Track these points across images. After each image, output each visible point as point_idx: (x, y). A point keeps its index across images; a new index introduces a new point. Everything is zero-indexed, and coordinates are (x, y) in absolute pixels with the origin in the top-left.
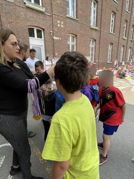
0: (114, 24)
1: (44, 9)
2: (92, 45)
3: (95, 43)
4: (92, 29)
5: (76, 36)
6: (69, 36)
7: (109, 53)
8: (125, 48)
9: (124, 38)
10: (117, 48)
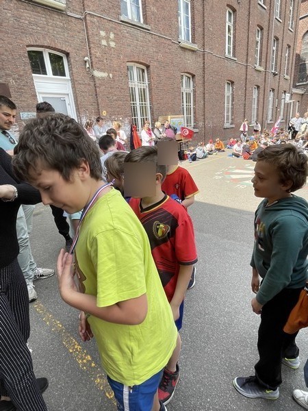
0: (234, 37)
2: (186, 88)
3: (194, 82)
4: (184, 49)
5: (148, 67)
7: (228, 105)
8: (261, 91)
9: (259, 68)
10: (243, 91)
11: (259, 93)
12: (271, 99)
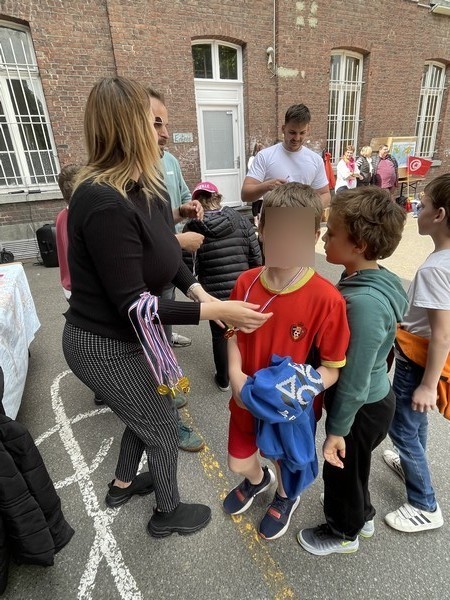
3: (448, 77)
4: (439, 16)
5: (366, 55)
6: (338, 59)
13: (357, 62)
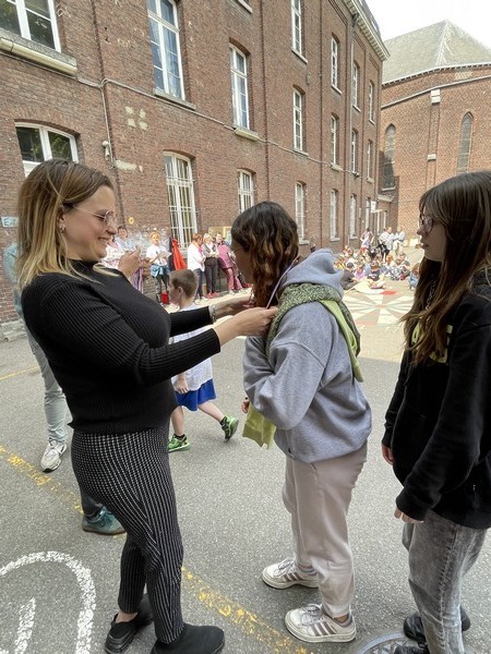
0: (304, 126)
1: (73, 62)
2: (245, 190)
4: (240, 137)
5: (192, 159)
6: (170, 159)
7: (298, 214)
8: (341, 197)
9: (335, 167)
10: (318, 196)
11: (337, 200)
12: (352, 207)
13: (186, 164)
